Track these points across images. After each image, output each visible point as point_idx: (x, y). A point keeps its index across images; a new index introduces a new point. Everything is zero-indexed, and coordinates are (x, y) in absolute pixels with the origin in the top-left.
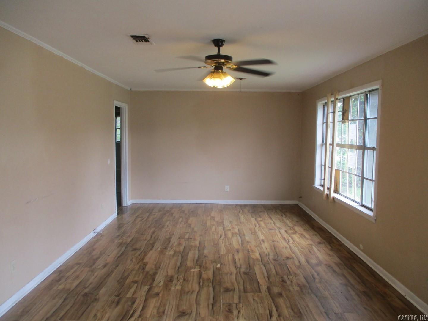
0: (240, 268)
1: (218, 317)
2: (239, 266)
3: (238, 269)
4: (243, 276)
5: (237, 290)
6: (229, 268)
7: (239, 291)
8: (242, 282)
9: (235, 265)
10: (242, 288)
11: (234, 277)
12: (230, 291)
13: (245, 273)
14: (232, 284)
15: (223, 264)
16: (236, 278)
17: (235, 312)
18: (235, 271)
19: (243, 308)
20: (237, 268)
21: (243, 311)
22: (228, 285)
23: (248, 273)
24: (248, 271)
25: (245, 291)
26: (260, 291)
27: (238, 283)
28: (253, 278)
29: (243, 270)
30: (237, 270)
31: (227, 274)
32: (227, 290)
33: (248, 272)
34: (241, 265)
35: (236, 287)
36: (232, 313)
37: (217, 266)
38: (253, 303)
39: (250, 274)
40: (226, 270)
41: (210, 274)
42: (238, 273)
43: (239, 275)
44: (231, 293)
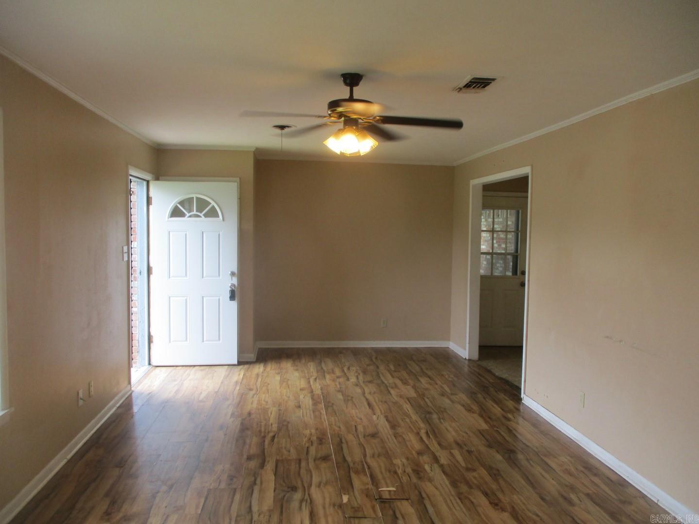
0: (301, 501)
1: (334, 433)
2: (304, 504)
3: (305, 498)
4: (299, 484)
5: (311, 461)
6: (324, 498)
7: (307, 460)
8: (303, 471)
9: (312, 508)
10: (303, 464)
11: (315, 480)
12: (321, 458)
13: (294, 489)
14: (317, 468)
15: (336, 507)
16: (311, 477)
17: (314, 438)
18: (314, 491)
19: (304, 443)
20: (309, 501)
21: (305, 440)
22: (323, 465)
23: (290, 489)
24: (288, 495)
25: (299, 461)
26: (277, 461)
27: (309, 471)
28: (282, 482)
29: (298, 496)
30: (309, 495)
31: (326, 483)
32: (326, 458)
33: (288, 492)
34: (300, 508)
35: (311, 465)
36: (318, 438)
37: (349, 498)
38: (291, 448)
39: (286, 489)
40: (330, 492)
41: (356, 482)
42: (306, 489)
43: (306, 485)
44: (319, 455)
